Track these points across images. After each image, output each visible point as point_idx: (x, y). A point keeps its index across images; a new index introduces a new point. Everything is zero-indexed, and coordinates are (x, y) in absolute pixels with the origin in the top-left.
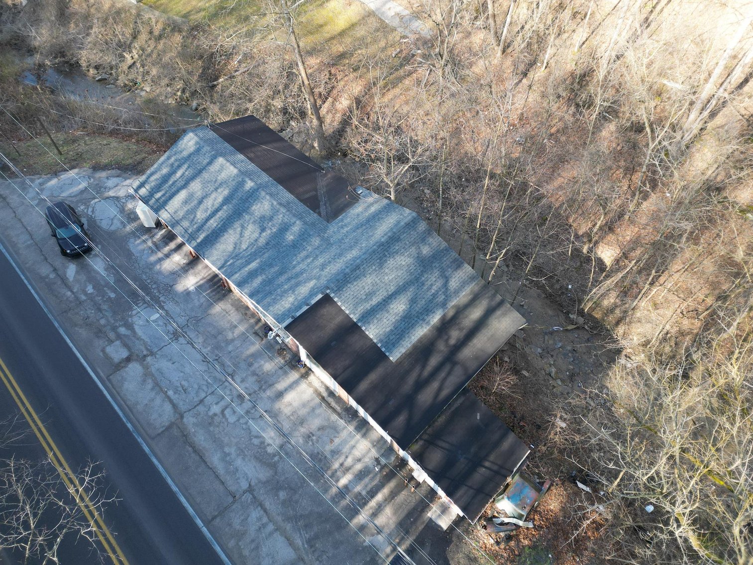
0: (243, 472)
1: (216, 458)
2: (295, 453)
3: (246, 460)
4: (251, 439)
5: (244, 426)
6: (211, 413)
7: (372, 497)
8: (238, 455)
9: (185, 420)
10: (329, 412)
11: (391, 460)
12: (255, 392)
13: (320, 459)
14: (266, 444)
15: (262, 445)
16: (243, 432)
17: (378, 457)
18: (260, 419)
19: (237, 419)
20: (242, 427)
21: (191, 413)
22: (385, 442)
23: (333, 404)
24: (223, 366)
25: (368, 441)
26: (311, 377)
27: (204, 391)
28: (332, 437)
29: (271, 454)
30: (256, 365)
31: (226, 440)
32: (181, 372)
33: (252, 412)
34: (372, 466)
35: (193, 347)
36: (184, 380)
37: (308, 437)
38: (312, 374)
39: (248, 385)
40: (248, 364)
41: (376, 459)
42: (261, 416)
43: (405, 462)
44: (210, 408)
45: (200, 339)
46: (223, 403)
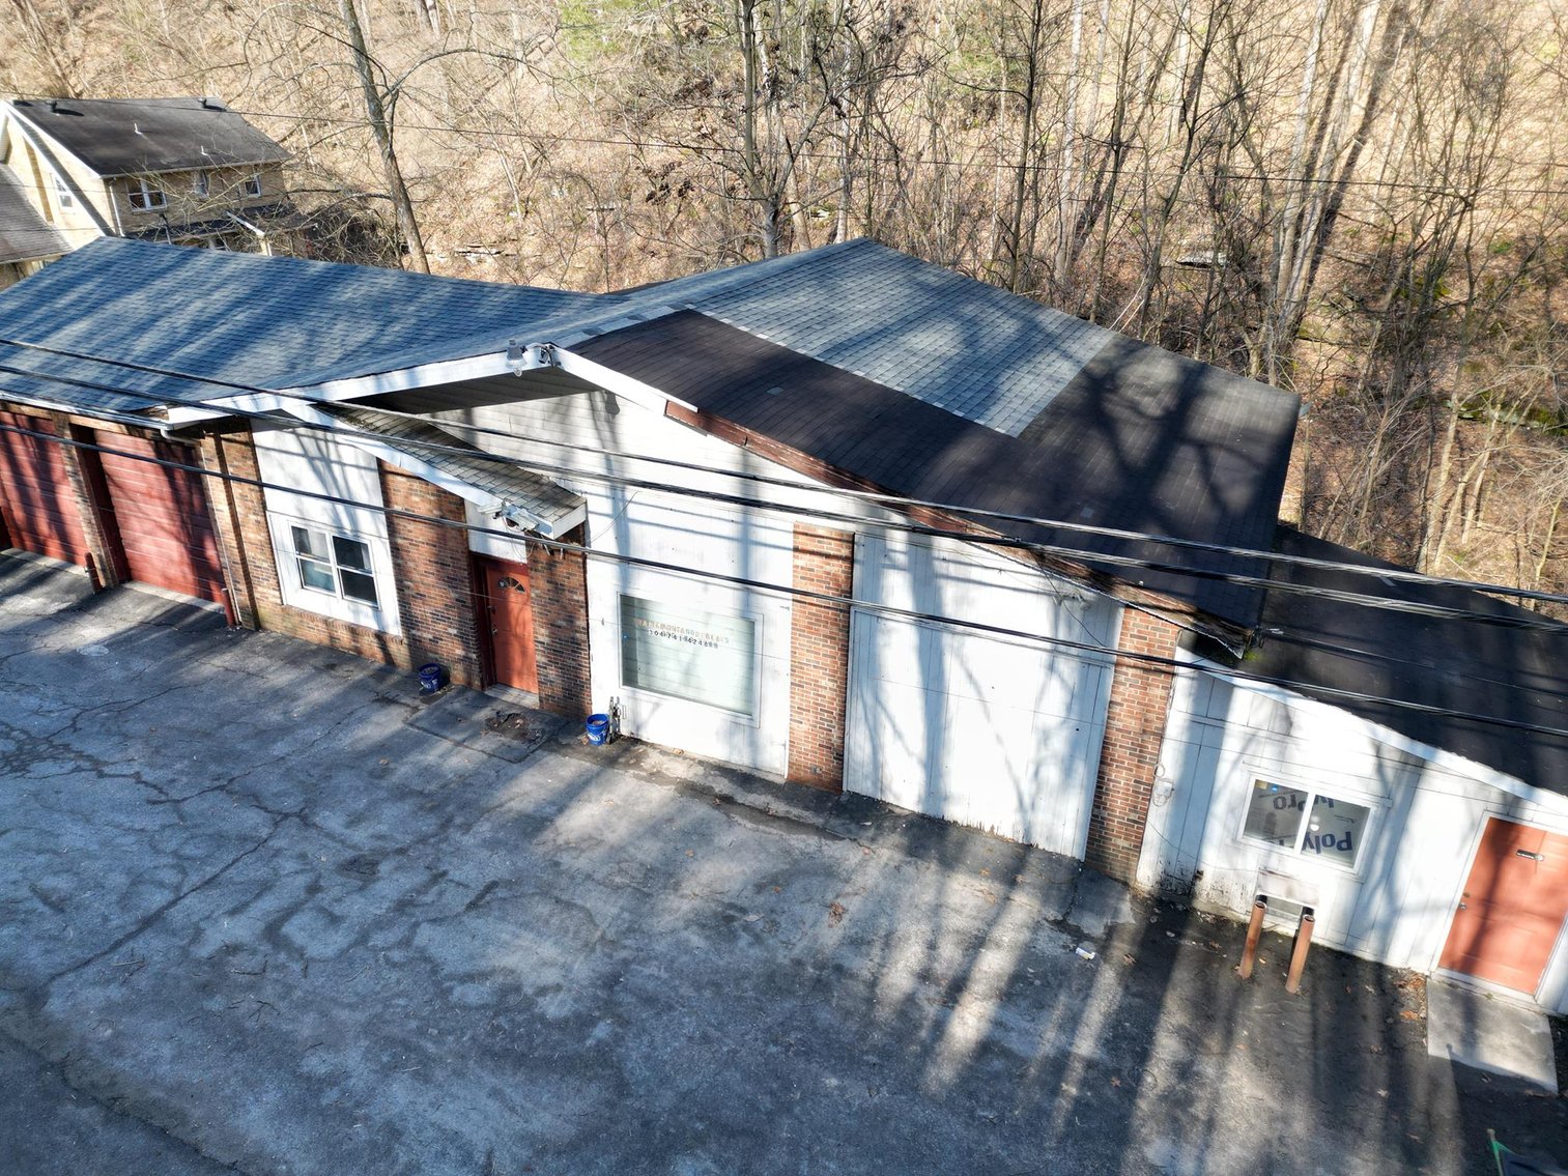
0: (430, 1133)
1: (256, 1112)
2: (686, 990)
3: (439, 1074)
4: (445, 993)
5: (397, 955)
6: (204, 951)
7: (1143, 1056)
8: (387, 1071)
9: (55, 1006)
10: (775, 832)
11: (1116, 912)
12: (423, 840)
13: (819, 980)
14: (529, 991)
15: (512, 1000)
16: (394, 976)
17: (1060, 918)
18: (473, 913)
19: (353, 936)
20: (387, 960)
21: (90, 972)
22: (1053, 859)
23: (779, 807)
24: (254, 799)
25: (987, 878)
26: (653, 760)
27: (161, 885)
28: (830, 897)
29: (566, 1020)
30: (403, 770)
31: (306, 1027)
32: (39, 852)
33: (428, 899)
34: (1060, 951)
35: (101, 775)
36: (56, 873)
37: (724, 921)
38: (650, 750)
39: (383, 828)
40: (371, 774)
41: (1060, 925)
42: (472, 906)
43: (1180, 907)
44: (197, 935)
45: (135, 750)
46: (269, 904)
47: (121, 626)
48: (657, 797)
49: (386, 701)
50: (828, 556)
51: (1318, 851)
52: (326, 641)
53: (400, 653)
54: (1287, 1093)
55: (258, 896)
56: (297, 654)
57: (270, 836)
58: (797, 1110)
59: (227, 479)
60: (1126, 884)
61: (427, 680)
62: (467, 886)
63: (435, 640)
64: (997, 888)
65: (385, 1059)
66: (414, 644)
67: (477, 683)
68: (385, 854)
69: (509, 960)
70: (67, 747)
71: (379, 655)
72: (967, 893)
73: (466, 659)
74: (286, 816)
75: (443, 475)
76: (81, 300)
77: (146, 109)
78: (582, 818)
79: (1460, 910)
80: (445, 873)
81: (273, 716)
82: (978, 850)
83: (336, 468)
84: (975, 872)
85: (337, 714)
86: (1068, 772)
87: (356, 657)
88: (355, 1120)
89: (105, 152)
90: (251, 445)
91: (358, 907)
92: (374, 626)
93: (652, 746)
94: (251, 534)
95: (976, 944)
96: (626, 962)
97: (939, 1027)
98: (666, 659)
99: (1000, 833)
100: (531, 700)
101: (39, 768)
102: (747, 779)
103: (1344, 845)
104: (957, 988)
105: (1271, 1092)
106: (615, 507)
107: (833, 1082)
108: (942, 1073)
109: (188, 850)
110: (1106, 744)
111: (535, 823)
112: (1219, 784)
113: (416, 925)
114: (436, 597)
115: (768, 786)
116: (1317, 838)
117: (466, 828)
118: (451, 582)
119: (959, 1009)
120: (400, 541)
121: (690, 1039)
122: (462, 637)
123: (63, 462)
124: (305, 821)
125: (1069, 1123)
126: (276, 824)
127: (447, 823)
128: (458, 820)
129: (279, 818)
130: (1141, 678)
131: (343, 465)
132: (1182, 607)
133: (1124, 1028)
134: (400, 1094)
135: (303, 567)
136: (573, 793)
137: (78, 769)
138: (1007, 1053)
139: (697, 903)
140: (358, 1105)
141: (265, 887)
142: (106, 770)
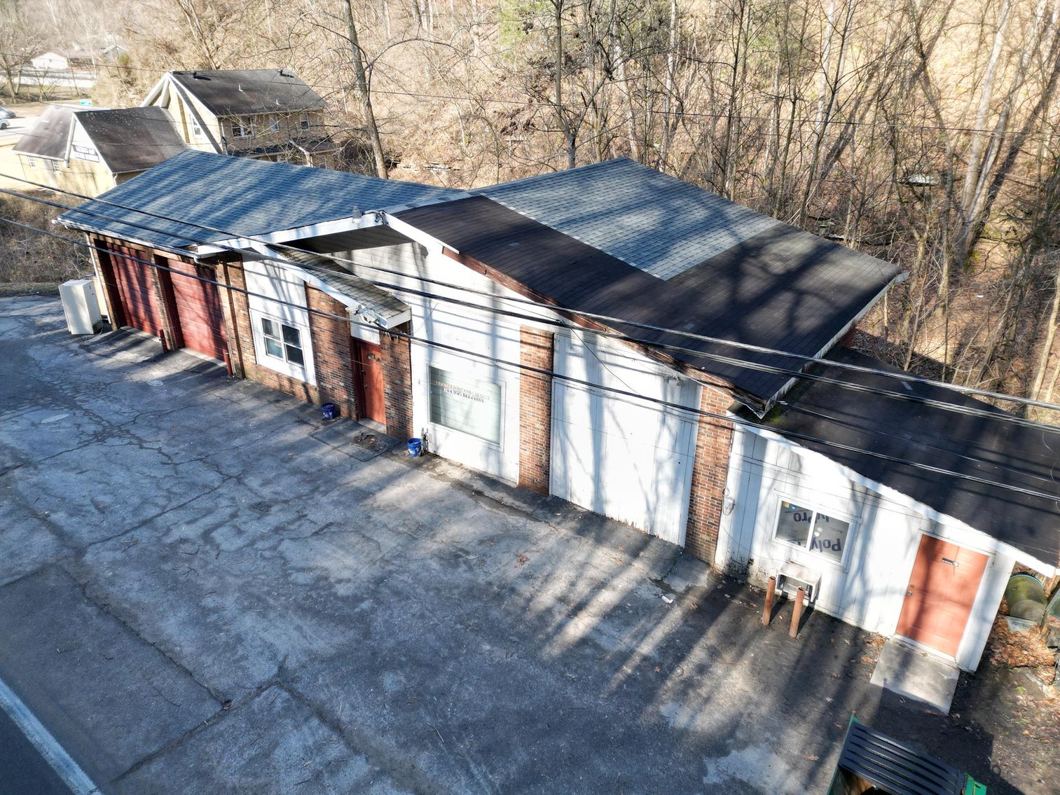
0: (258, 642)
1: (172, 620)
2: (420, 590)
3: (272, 615)
4: (286, 575)
5: (267, 554)
7: (680, 659)
8: (244, 610)
9: (89, 558)
10: (501, 513)
11: (696, 579)
12: (299, 497)
13: (498, 594)
14: (332, 580)
15: (322, 583)
16: (263, 564)
17: (659, 578)
18: (315, 538)
19: (246, 542)
20: (262, 556)
21: (109, 544)
22: (665, 544)
23: (508, 500)
24: (216, 467)
25: (622, 551)
26: (443, 467)
27: (156, 505)
28: (521, 551)
29: (348, 597)
30: (300, 459)
31: (210, 583)
32: (100, 483)
33: (292, 527)
34: (652, 596)
35: (141, 447)
36: (105, 494)
37: (454, 557)
38: (443, 462)
39: (279, 489)
40: (282, 460)
41: (658, 583)
42: (316, 533)
43: (740, 581)
44: (169, 530)
45: (163, 437)
46: (209, 520)
47: (173, 371)
48: (438, 486)
49: (302, 422)
50: (539, 347)
51: (821, 550)
52: (278, 387)
53: (315, 395)
54: (766, 690)
55: (205, 516)
56: (261, 393)
57: (219, 487)
58: (461, 659)
59: (229, 289)
60: (708, 565)
61: (327, 412)
62: (315, 523)
63: (333, 389)
64: (625, 557)
65: (246, 604)
66: (322, 390)
67: (354, 416)
68: (276, 502)
69: (326, 564)
70: (128, 432)
71: (305, 397)
72: (604, 558)
73: (348, 401)
74: (230, 477)
75: (331, 288)
76: (170, 185)
77: (246, 75)
78: (392, 494)
79: (907, 596)
80: (306, 515)
81: (239, 424)
82: (621, 534)
83: (283, 283)
84: (615, 547)
85: (273, 427)
86: (674, 489)
87: (292, 396)
88: (222, 631)
89: (220, 101)
90: (242, 269)
91: (255, 527)
92: (303, 380)
93: (445, 460)
94: (241, 322)
95: (600, 586)
96: (391, 572)
97: (560, 627)
98: (455, 407)
99: (637, 527)
100: (383, 429)
101: (110, 441)
102: (493, 483)
103: (836, 547)
104: (580, 607)
105: (754, 689)
106: (426, 312)
107: (488, 647)
108: (553, 651)
109: (175, 489)
110: (695, 473)
111: (363, 494)
112: (761, 502)
113: (282, 540)
114: (333, 364)
115: (506, 488)
116: (819, 541)
117: (325, 493)
118: (340, 353)
119: (576, 619)
120: (315, 329)
121: (413, 615)
122: (346, 387)
123: (151, 276)
124: (239, 480)
125: (620, 686)
126: (224, 481)
127: (315, 489)
128: (321, 489)
129: (226, 478)
130: (714, 430)
131: (287, 282)
132: (726, 384)
133: (675, 642)
134: (248, 622)
135: (267, 342)
136: (391, 479)
137: (130, 443)
138: (596, 646)
139: (442, 546)
140: (225, 624)
141: (209, 512)
142: (145, 445)
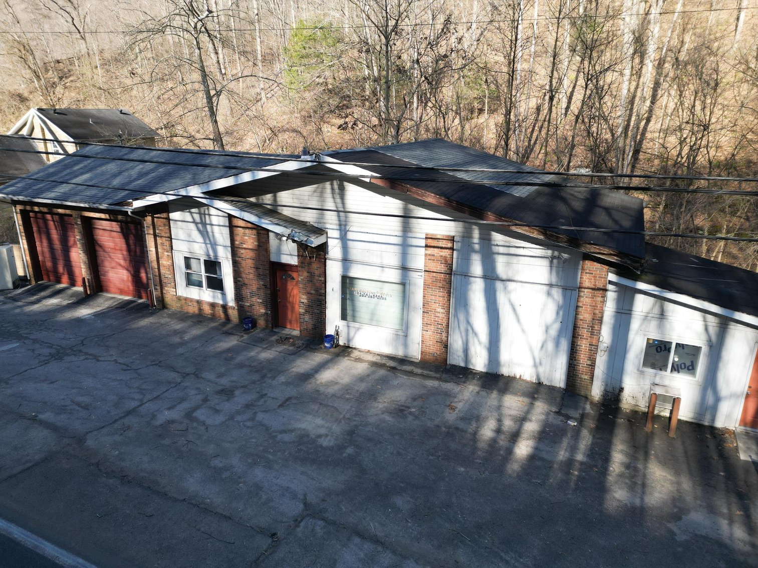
0: (276, 487)
1: (192, 480)
2: (387, 436)
3: (276, 467)
4: (274, 437)
5: (249, 424)
6: (158, 423)
7: (607, 460)
8: (251, 466)
9: (90, 443)
10: (417, 380)
11: (584, 409)
12: (254, 382)
13: (448, 433)
14: (313, 437)
15: (305, 439)
16: (249, 431)
17: (557, 411)
18: (281, 409)
19: (227, 417)
20: (245, 426)
21: (105, 431)
22: (552, 389)
23: (418, 371)
24: (173, 369)
25: (520, 396)
26: (355, 354)
27: (133, 399)
28: (448, 403)
29: (333, 447)
30: (240, 358)
31: (211, 449)
32: (73, 388)
33: (260, 403)
34: (559, 423)
35: (98, 361)
36: (83, 396)
37: (400, 411)
38: (354, 351)
39: (234, 379)
40: (225, 359)
41: (558, 413)
42: (281, 406)
43: (613, 407)
44: (154, 417)
45: (113, 352)
46: (185, 406)
47: (98, 309)
48: (361, 368)
49: (228, 334)
50: (442, 248)
51: (679, 372)
52: (197, 311)
53: (234, 314)
54: (677, 473)
55: (180, 403)
56: (183, 316)
57: (182, 382)
58: (447, 479)
59: (155, 236)
60: (586, 398)
61: (246, 324)
62: (277, 399)
63: (251, 306)
64: (527, 400)
65: (250, 461)
66: (241, 308)
67: (270, 325)
68: (237, 388)
69: (303, 425)
70: (80, 351)
71: (222, 315)
72: (513, 403)
73: (266, 314)
74: (188, 374)
75: (263, 221)
77: (95, 113)
78: (327, 375)
79: (747, 396)
80: (266, 394)
81: (176, 339)
82: (516, 386)
83: (209, 227)
84: (515, 394)
85: (206, 338)
86: (557, 344)
87: (213, 317)
88: (240, 483)
89: (76, 131)
90: (168, 219)
91: (227, 407)
92: (221, 302)
93: (355, 348)
94: (165, 262)
95: (522, 419)
96: (356, 426)
97: (510, 451)
98: (363, 304)
99: (525, 378)
100: (296, 333)
101: (67, 359)
102: (403, 361)
103: (690, 368)
104: (515, 436)
105: (669, 473)
106: (341, 234)
107: (463, 469)
108: (514, 467)
109: (143, 387)
110: (575, 327)
111: (307, 376)
112: (630, 342)
113: (256, 413)
114: (253, 283)
115: (412, 363)
116: (677, 365)
117: (274, 378)
118: (259, 276)
119: (517, 443)
120: (237, 259)
121: (392, 454)
122: (265, 304)
123: (76, 237)
124: (197, 375)
125: (576, 484)
126: (184, 377)
127: (264, 376)
128: (269, 375)
129: (185, 375)
130: (591, 293)
131: (212, 225)
132: (611, 252)
133: (595, 450)
134: (259, 473)
135: (188, 276)
136: (323, 366)
137: (86, 359)
138: (542, 459)
139: (386, 405)
140: (240, 478)
141: (182, 400)
142: (100, 359)
